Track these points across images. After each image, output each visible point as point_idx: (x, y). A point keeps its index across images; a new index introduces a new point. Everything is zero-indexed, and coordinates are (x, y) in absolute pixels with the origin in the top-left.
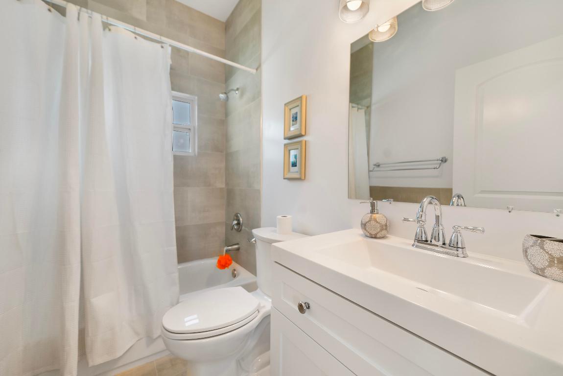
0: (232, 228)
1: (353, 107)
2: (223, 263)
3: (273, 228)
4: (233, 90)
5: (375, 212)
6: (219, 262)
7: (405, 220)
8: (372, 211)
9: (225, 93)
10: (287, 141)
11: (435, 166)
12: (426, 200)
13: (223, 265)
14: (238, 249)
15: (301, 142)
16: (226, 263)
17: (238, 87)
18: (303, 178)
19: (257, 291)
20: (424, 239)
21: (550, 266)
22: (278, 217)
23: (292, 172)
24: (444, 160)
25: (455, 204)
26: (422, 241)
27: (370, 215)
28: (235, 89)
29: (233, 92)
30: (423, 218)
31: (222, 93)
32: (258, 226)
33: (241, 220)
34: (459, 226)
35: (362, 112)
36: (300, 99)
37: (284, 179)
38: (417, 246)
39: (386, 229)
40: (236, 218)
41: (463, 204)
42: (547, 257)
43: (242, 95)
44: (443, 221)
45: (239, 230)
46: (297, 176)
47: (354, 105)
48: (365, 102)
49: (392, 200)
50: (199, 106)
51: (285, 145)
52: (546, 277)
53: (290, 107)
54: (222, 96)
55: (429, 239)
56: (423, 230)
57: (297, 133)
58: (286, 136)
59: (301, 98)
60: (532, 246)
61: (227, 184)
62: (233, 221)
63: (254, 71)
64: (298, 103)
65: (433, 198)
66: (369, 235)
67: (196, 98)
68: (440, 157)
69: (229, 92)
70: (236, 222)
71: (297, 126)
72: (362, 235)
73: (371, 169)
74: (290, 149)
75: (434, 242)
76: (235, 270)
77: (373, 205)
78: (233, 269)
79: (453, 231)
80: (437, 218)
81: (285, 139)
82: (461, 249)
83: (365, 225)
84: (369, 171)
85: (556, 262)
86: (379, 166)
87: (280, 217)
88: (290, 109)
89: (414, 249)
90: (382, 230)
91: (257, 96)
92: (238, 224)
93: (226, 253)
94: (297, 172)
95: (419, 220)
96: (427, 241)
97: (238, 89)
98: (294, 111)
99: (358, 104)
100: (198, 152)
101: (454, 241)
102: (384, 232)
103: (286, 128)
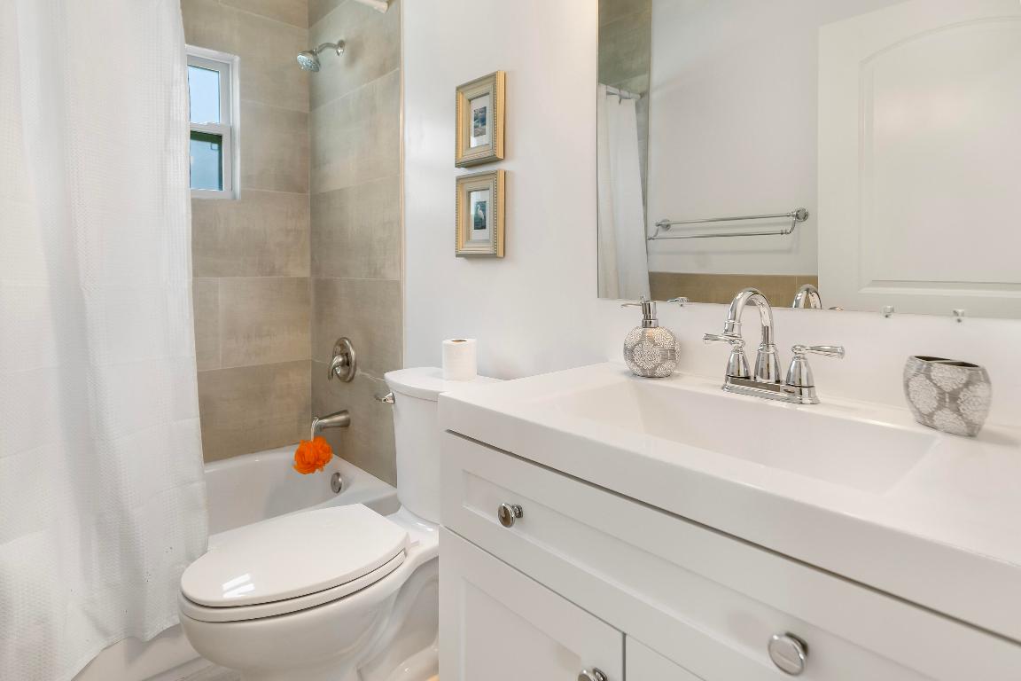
0: (332, 373)
1: (608, 93)
2: (310, 456)
3: (434, 369)
4: (329, 45)
5: (652, 325)
6: (300, 454)
7: (708, 337)
8: (647, 322)
9: (311, 52)
10: (463, 172)
11: (783, 228)
12: (742, 297)
13: (309, 463)
14: (346, 424)
15: (495, 174)
16: (318, 460)
17: (342, 37)
18: (500, 254)
19: (398, 513)
20: (742, 374)
21: (940, 407)
22: (444, 342)
23: (475, 242)
24: (801, 216)
25: (802, 304)
26: (739, 379)
27: (640, 331)
28: (335, 42)
29: (328, 50)
30: (736, 332)
31: (304, 53)
32: (397, 366)
33: (353, 353)
34: (802, 347)
35: (630, 106)
36: (492, 79)
37: (457, 256)
38: (730, 389)
39: (673, 358)
40: (339, 349)
41: (818, 306)
42: (935, 392)
43: (352, 59)
44: (776, 337)
45: (348, 379)
46: (488, 250)
47: (612, 90)
48: (637, 82)
49: (685, 298)
50: (243, 79)
51: (459, 180)
52: (934, 428)
53: (470, 94)
54: (303, 59)
55: (752, 374)
56: (741, 357)
57: (487, 154)
58: (462, 159)
59: (493, 77)
60: (915, 375)
61: (316, 269)
62: (333, 357)
63: (384, 6)
64: (487, 87)
65: (756, 293)
66: (640, 372)
67: (237, 59)
68: (793, 209)
69: (321, 51)
70: (341, 359)
71: (485, 139)
72: (626, 373)
73: (651, 234)
74: (468, 189)
75: (759, 379)
76: (338, 475)
77: (647, 310)
78: (336, 471)
79: (794, 355)
80: (766, 330)
81: (458, 165)
82: (806, 389)
83: (632, 351)
84: (648, 239)
85: (947, 400)
86: (668, 227)
87: (449, 342)
88: (470, 101)
89: (725, 394)
90: (665, 359)
91: (390, 64)
92: (347, 363)
93: (316, 435)
94: (487, 241)
95: (732, 335)
96: (748, 378)
97: (341, 44)
98: (478, 105)
99: (620, 87)
100: (242, 192)
101: (794, 376)
102: (668, 365)
103: (461, 142)
